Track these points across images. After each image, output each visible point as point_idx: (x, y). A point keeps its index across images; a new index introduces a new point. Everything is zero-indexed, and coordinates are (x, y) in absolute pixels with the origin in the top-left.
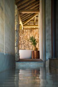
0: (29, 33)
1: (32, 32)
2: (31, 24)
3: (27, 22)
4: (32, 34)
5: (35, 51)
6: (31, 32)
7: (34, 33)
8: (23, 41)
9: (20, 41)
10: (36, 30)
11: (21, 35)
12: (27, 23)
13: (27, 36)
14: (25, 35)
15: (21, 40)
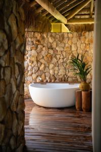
0: (75, 40)
1: (82, 38)
2: (83, 17)
3: (75, 13)
4: (83, 42)
5: (83, 93)
6: (80, 39)
7: (87, 40)
8: (62, 57)
9: (56, 58)
10: (90, 33)
11: (57, 45)
12: (76, 15)
13: (71, 46)
14: (67, 45)
15: (58, 56)
